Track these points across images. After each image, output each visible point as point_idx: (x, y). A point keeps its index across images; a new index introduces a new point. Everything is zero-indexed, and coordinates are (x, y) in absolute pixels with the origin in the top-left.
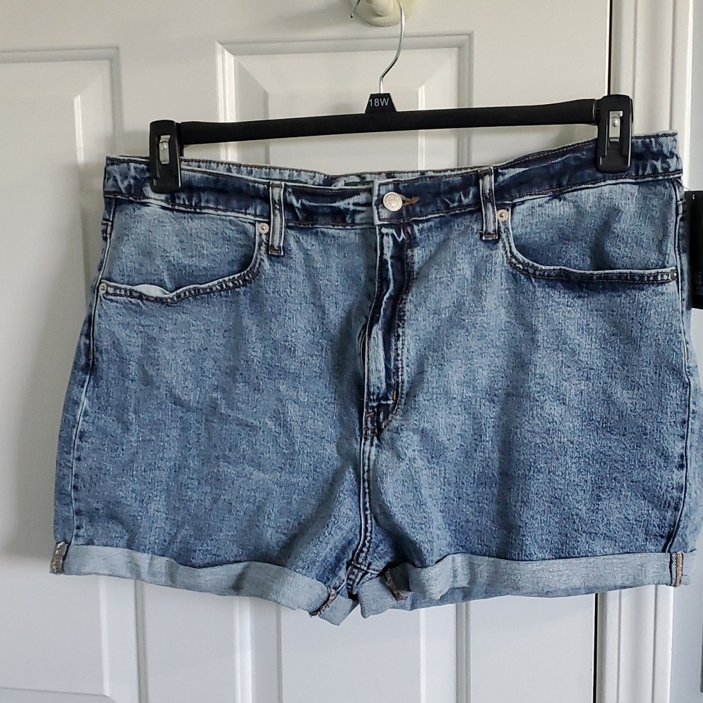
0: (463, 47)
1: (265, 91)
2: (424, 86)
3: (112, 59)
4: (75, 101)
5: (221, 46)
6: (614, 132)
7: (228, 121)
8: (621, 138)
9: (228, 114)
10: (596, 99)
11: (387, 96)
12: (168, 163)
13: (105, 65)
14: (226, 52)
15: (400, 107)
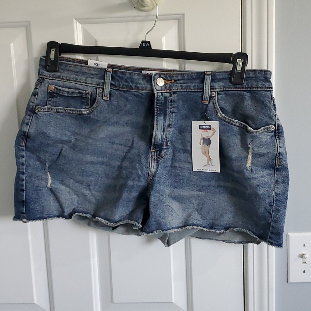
0: (180, 20)
1: (96, 40)
2: (164, 36)
3: (27, 27)
4: (11, 46)
5: (76, 21)
6: (239, 68)
7: (79, 45)
8: (241, 71)
10: (233, 53)
11: (149, 42)
12: (53, 59)
13: (24, 30)
14: (78, 23)
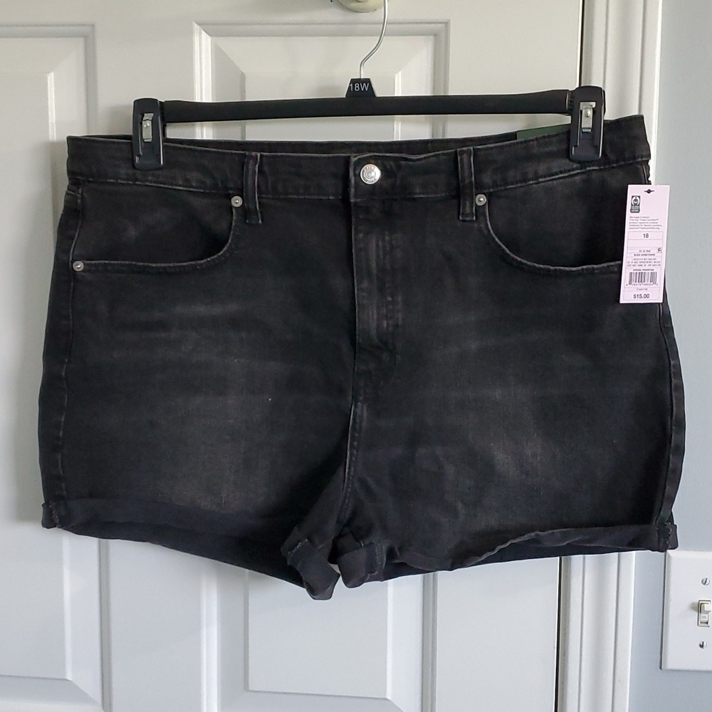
0: (439, 35)
1: (243, 73)
2: (400, 72)
3: (87, 37)
4: (49, 77)
5: (198, 27)
6: (587, 123)
7: (204, 101)
8: (593, 129)
9: (204, 93)
10: (570, 90)
11: (368, 81)
12: (150, 140)
13: (80, 42)
14: (203, 32)
15: (379, 93)
